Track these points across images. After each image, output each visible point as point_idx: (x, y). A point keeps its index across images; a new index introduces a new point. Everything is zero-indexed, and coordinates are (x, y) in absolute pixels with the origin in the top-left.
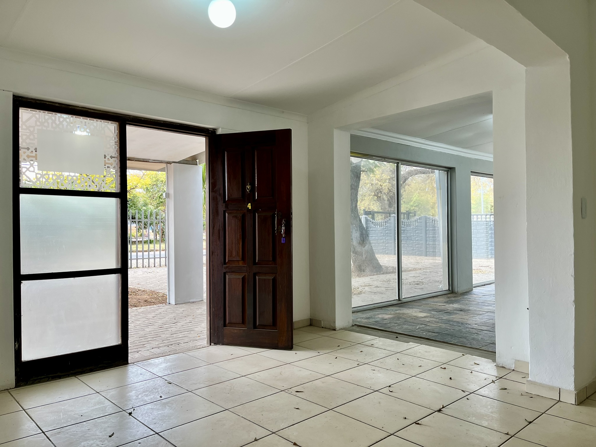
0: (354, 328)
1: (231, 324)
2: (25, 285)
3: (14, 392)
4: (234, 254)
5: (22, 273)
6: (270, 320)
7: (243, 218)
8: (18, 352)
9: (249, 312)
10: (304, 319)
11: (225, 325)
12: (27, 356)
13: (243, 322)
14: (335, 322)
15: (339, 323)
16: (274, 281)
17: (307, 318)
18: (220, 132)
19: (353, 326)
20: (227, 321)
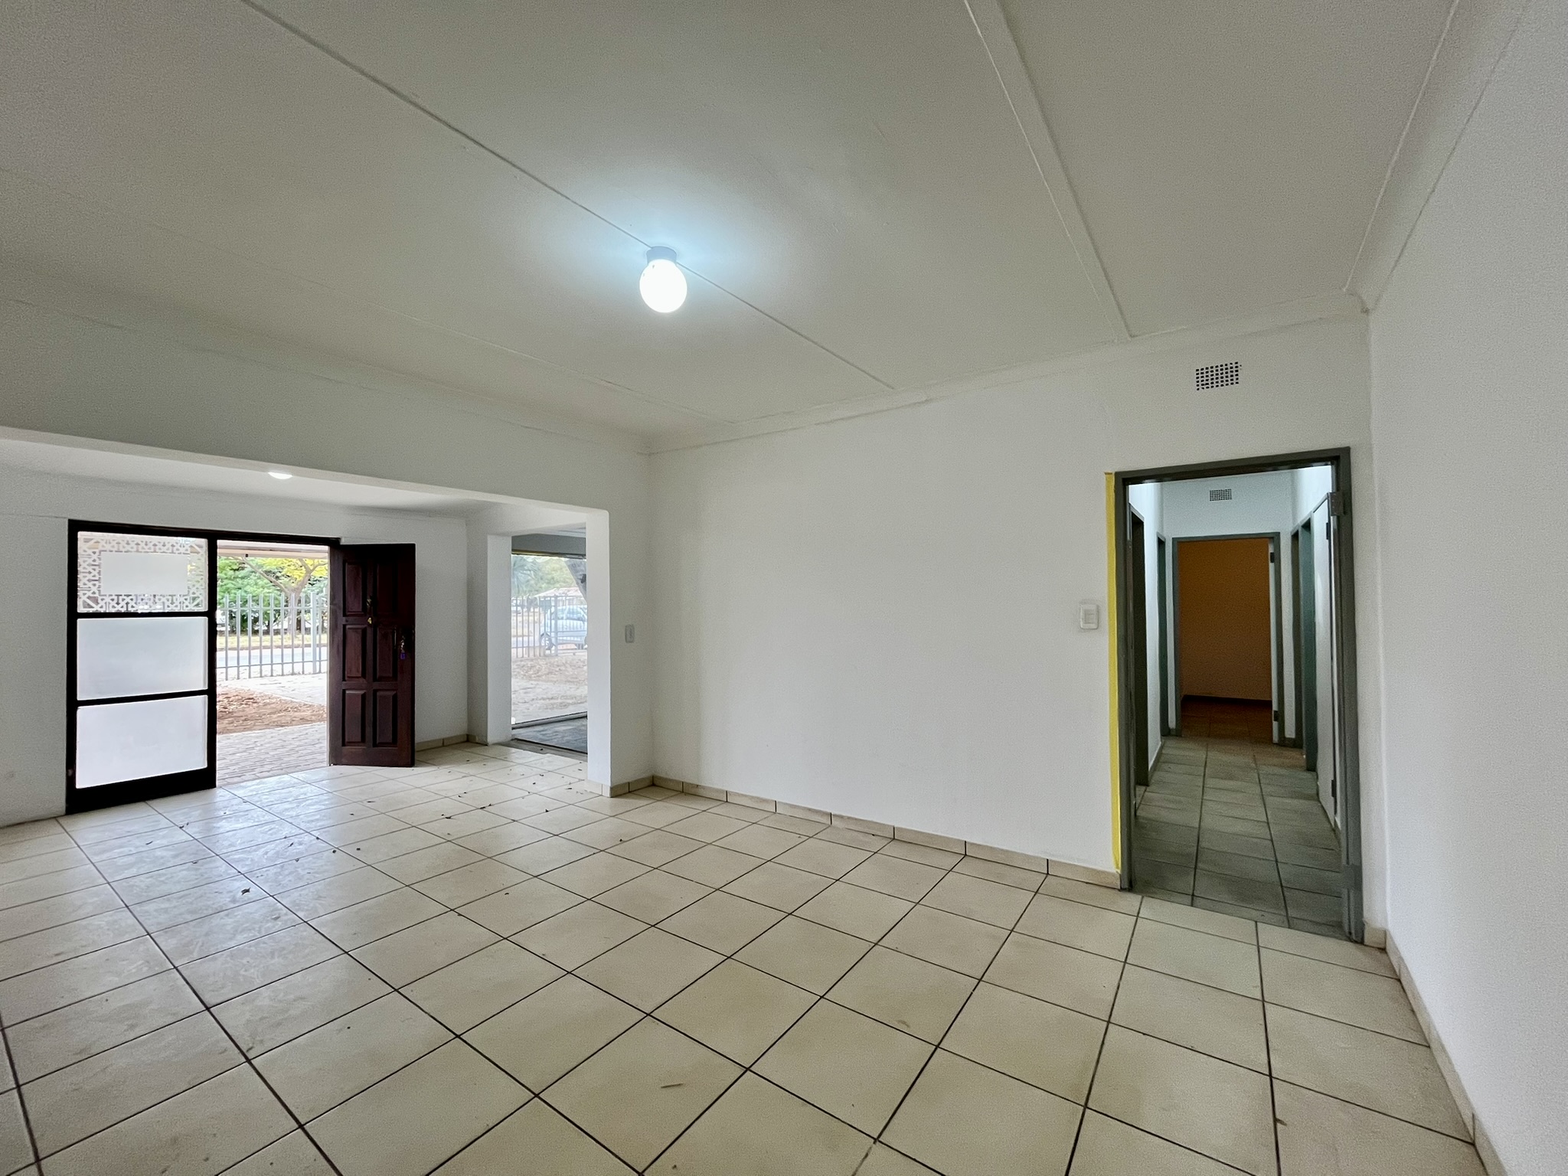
0: (513, 743)
1: (351, 743)
2: (81, 711)
3: (64, 821)
4: (354, 669)
5: (78, 699)
6: (390, 739)
7: (364, 631)
8: (71, 779)
9: (369, 730)
10: (460, 735)
11: (344, 744)
12: (80, 784)
13: (363, 740)
14: (486, 737)
15: (491, 739)
16: (395, 697)
17: (462, 733)
18: (343, 542)
19: (512, 740)
20: (347, 740)
